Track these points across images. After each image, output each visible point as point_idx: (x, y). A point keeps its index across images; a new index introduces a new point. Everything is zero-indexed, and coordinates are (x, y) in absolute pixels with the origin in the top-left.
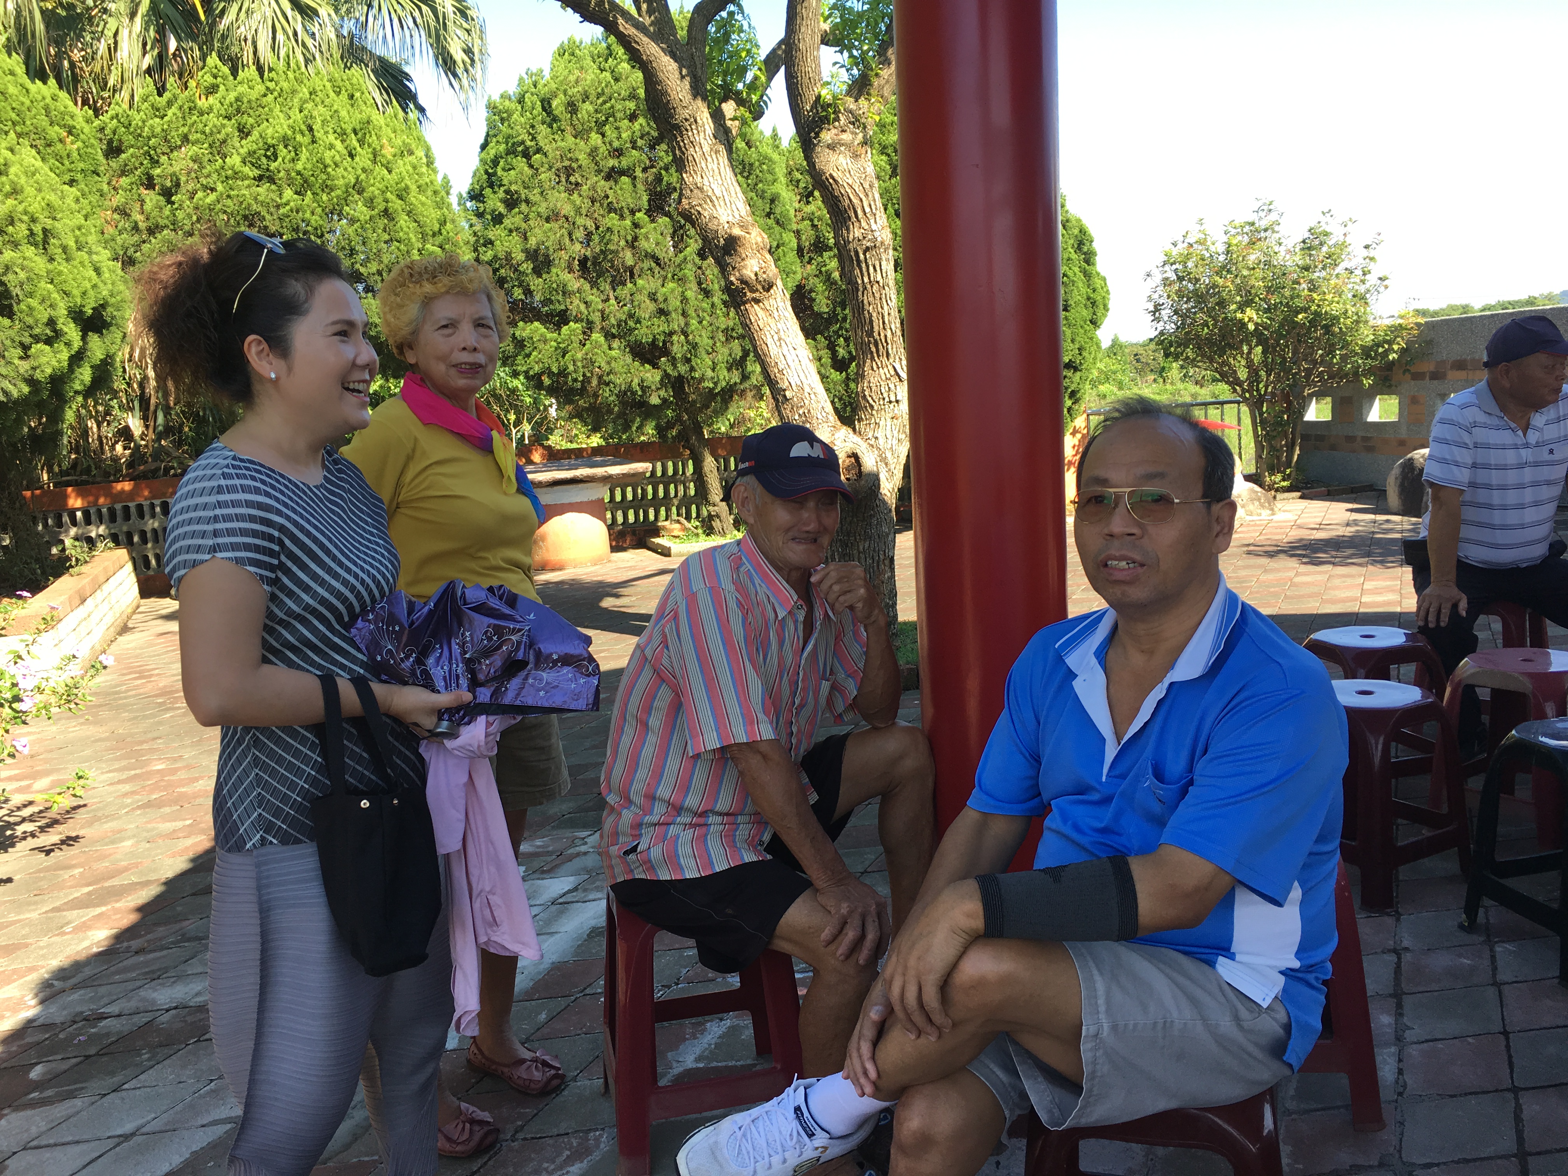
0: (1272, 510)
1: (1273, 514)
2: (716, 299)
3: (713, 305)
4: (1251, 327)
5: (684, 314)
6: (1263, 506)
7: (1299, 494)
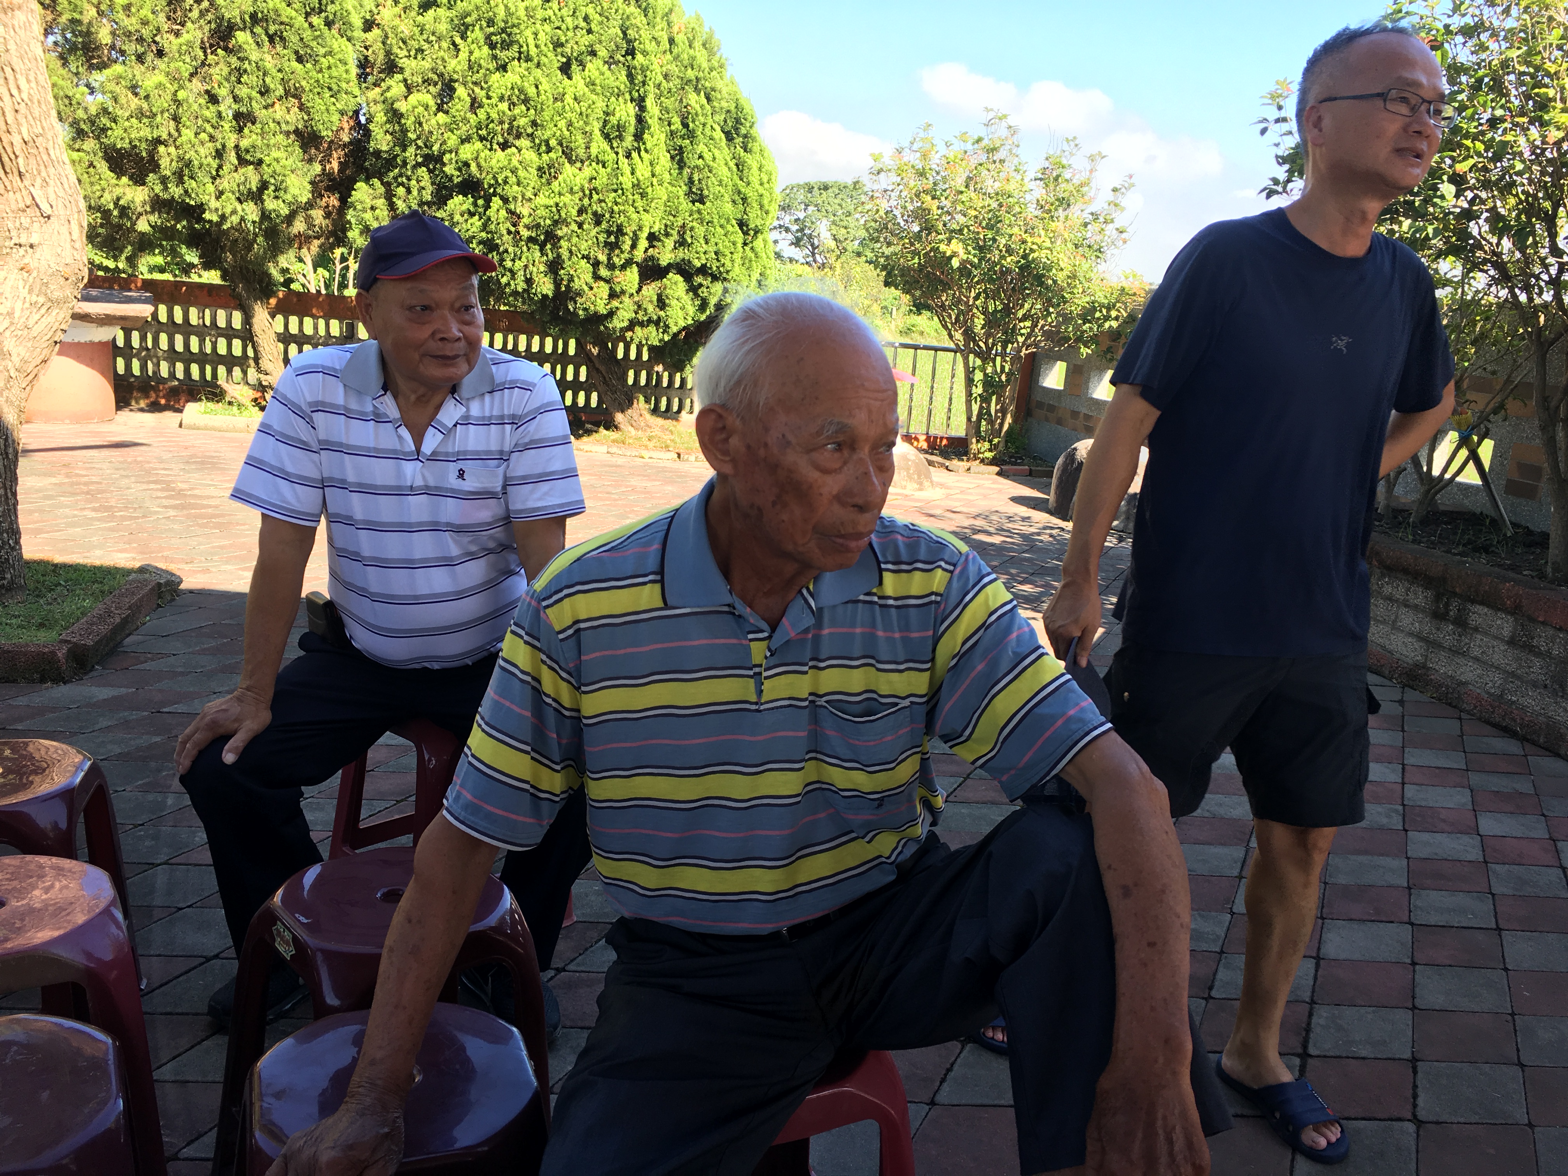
0: (921, 484)
1: (921, 490)
2: (222, 108)
3: (220, 115)
4: (955, 263)
5: (176, 119)
6: (910, 478)
7: (997, 469)
